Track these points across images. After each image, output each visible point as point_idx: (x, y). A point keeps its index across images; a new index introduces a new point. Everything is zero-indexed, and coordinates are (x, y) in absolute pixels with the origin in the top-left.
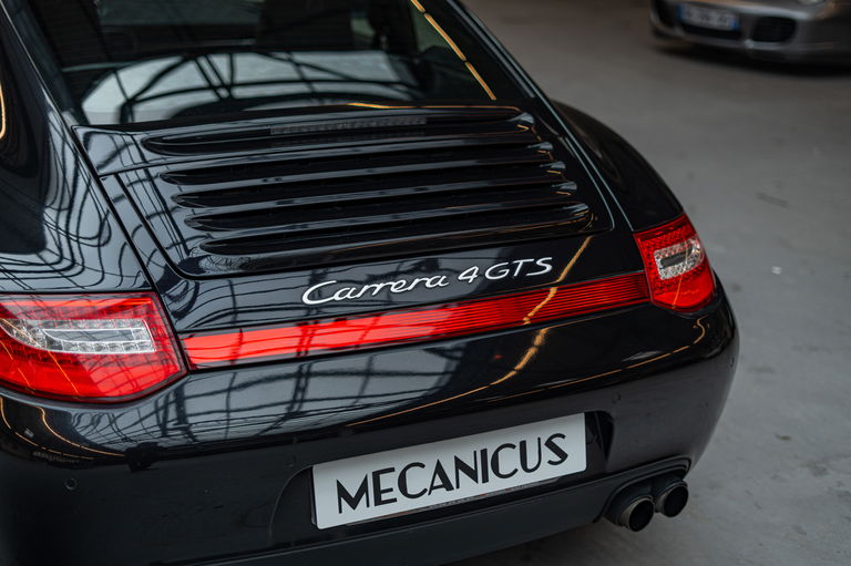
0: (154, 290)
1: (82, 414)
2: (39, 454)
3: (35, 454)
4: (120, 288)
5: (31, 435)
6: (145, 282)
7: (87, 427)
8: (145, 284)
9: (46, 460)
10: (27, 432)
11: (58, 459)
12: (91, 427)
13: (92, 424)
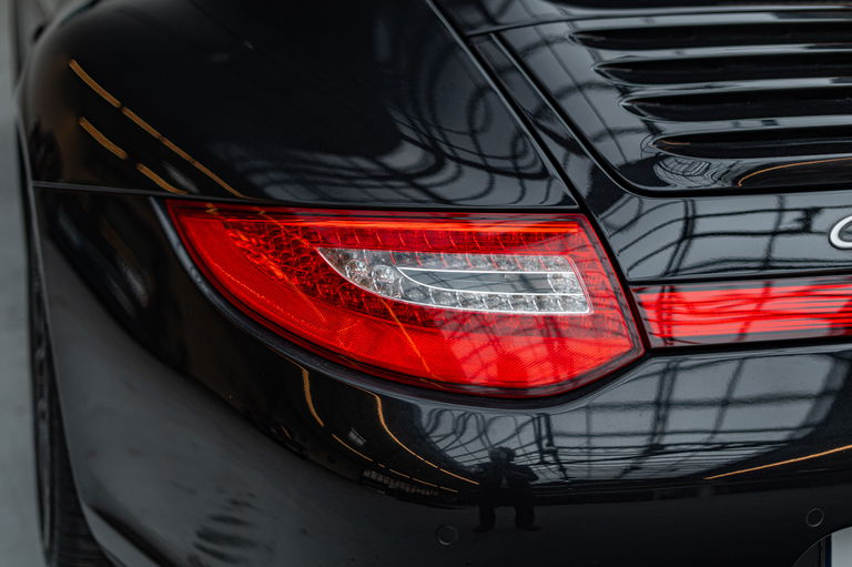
0: (584, 209)
1: (442, 412)
2: (374, 475)
3: (366, 474)
4: (521, 204)
5: (360, 442)
6: (566, 197)
7: (447, 436)
8: (566, 200)
9: (384, 487)
10: (353, 436)
11: (404, 486)
12: (453, 437)
13: (454, 432)
